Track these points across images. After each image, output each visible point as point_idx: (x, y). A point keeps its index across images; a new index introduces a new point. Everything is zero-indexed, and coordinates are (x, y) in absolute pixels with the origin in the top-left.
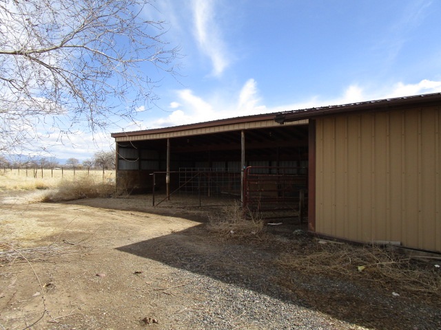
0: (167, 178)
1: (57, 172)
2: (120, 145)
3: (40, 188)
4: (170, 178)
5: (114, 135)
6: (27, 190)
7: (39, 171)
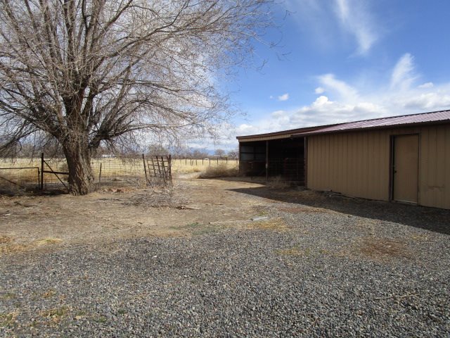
0: (267, 165)
1: (206, 162)
2: (241, 144)
3: (197, 171)
4: (269, 165)
5: (237, 138)
6: (189, 172)
7: (195, 161)
